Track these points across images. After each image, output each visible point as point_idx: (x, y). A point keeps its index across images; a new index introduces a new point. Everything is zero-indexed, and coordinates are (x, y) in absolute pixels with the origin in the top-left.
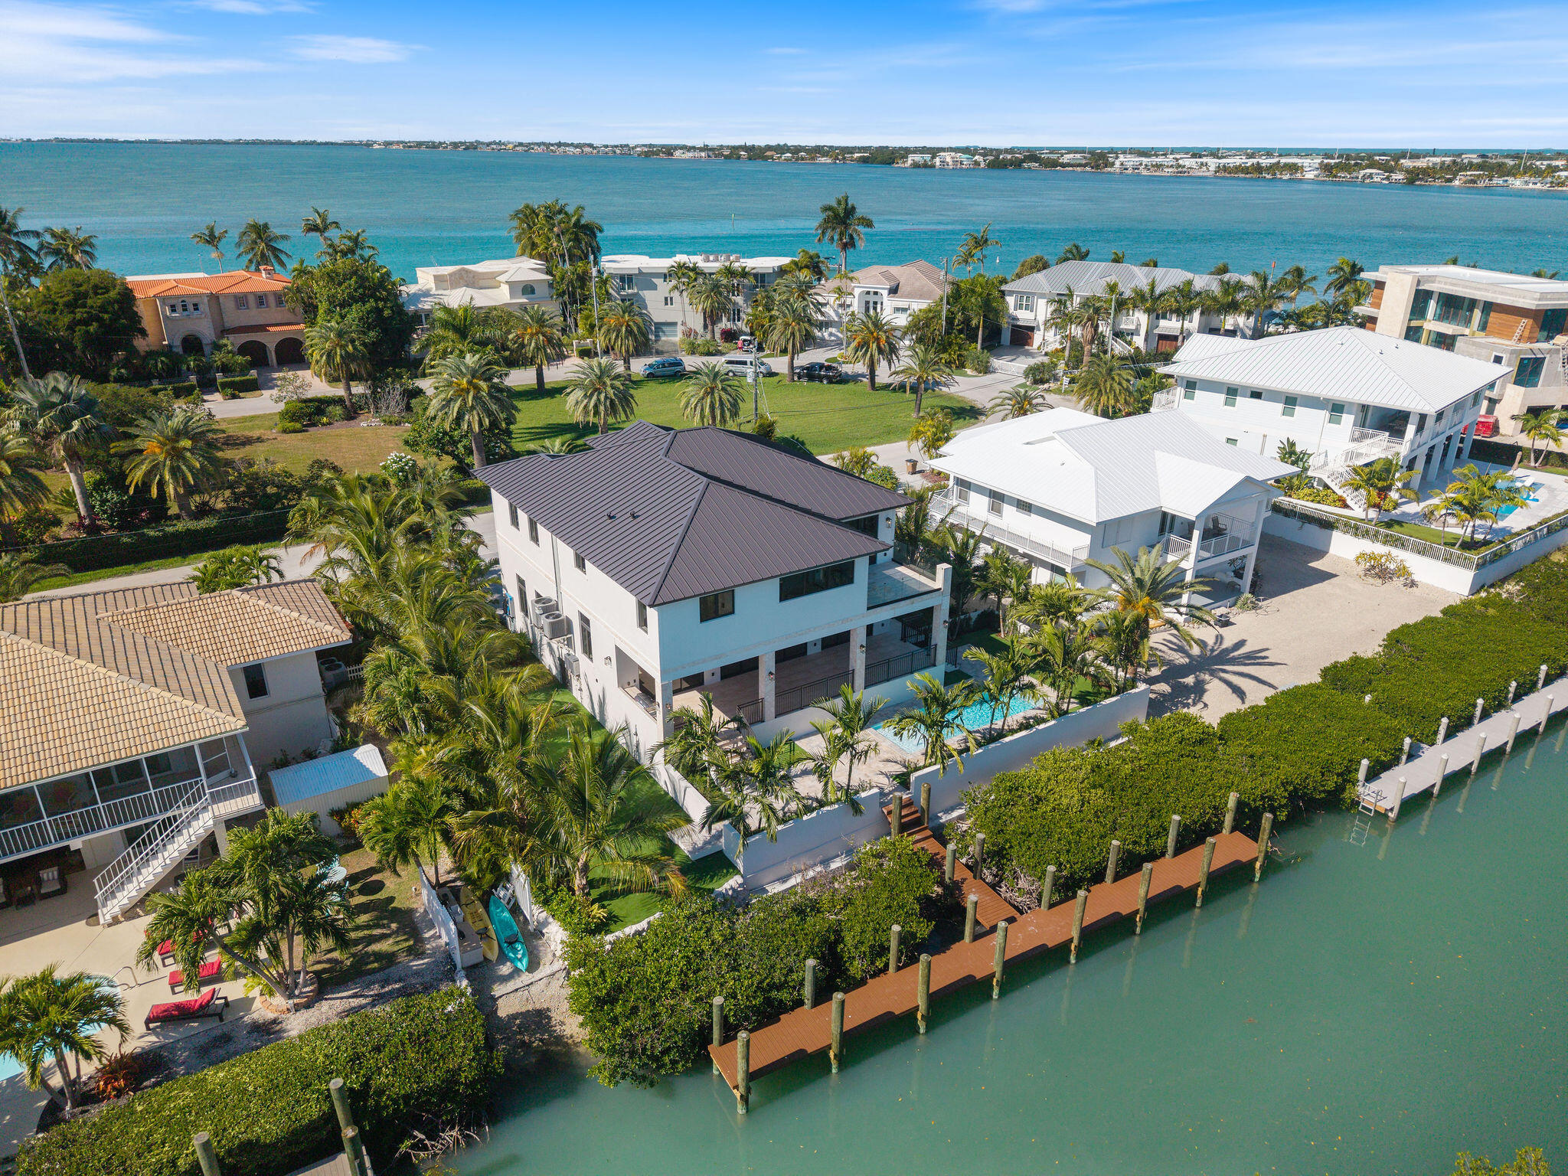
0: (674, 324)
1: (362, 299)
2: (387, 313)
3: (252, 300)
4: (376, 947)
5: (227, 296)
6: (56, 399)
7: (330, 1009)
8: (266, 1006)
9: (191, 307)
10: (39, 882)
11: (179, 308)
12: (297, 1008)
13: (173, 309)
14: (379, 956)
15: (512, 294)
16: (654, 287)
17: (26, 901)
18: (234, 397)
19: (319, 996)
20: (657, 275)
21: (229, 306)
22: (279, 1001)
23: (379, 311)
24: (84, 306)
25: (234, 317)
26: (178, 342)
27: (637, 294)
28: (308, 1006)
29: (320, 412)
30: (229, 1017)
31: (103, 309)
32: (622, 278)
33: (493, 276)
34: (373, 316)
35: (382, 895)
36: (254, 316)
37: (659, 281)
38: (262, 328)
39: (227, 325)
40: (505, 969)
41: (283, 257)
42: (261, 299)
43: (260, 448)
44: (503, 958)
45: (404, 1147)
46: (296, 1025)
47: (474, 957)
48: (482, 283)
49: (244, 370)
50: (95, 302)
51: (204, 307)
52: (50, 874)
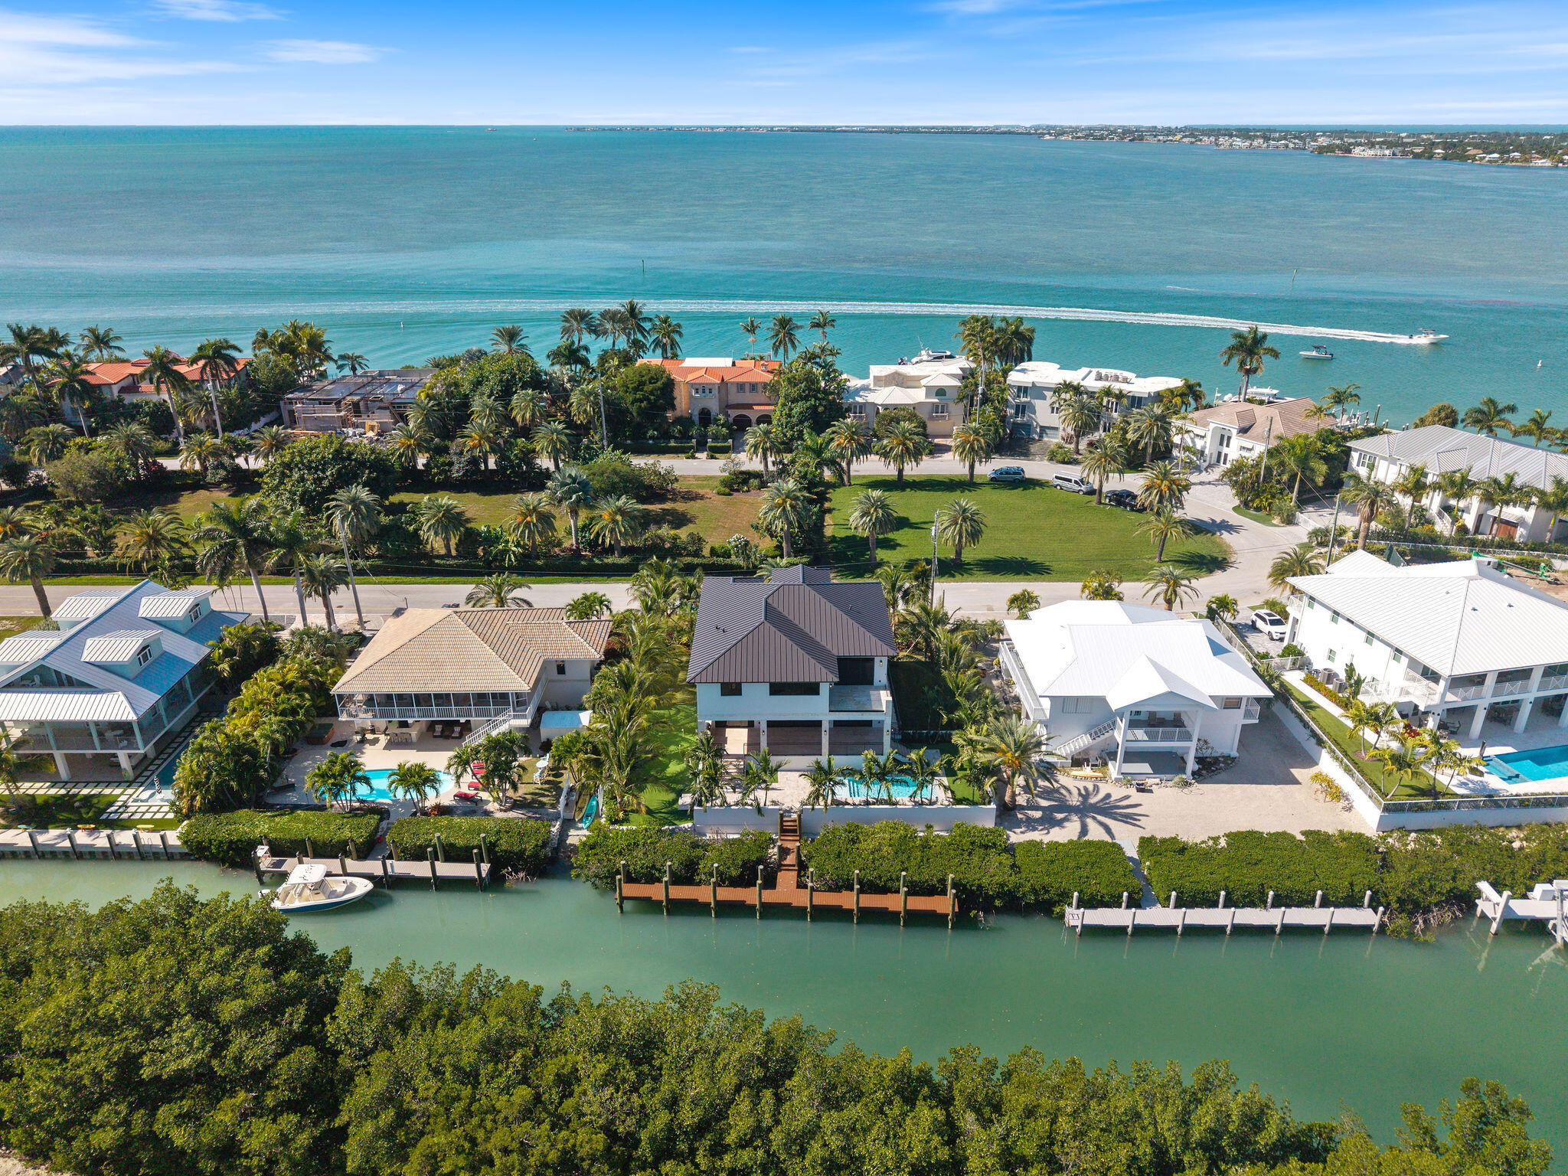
0: (1056, 429)
1: (806, 398)
2: (821, 409)
3: (747, 388)
4: (541, 799)
5: (732, 383)
6: (569, 481)
7: (512, 814)
8: (493, 806)
9: (707, 391)
10: (453, 731)
11: (700, 391)
12: (501, 810)
13: (697, 391)
14: (540, 802)
15: (927, 396)
16: (1044, 398)
17: (448, 737)
18: (712, 457)
19: (511, 809)
20: (1048, 389)
21: (733, 390)
22: (496, 806)
23: (815, 407)
24: (642, 390)
25: (735, 398)
26: (696, 413)
27: (1029, 402)
28: (505, 811)
29: (745, 482)
30: (480, 805)
31: (652, 393)
32: (1019, 388)
33: (919, 379)
34: (810, 411)
35: (558, 780)
36: (747, 397)
37: (1049, 394)
38: (749, 406)
39: (730, 403)
40: (580, 825)
41: (796, 342)
42: (754, 387)
43: (698, 504)
44: (581, 821)
45: (504, 871)
46: (499, 815)
47: (570, 816)
48: (910, 384)
49: (725, 439)
50: (649, 387)
51: (715, 391)
52: (457, 729)
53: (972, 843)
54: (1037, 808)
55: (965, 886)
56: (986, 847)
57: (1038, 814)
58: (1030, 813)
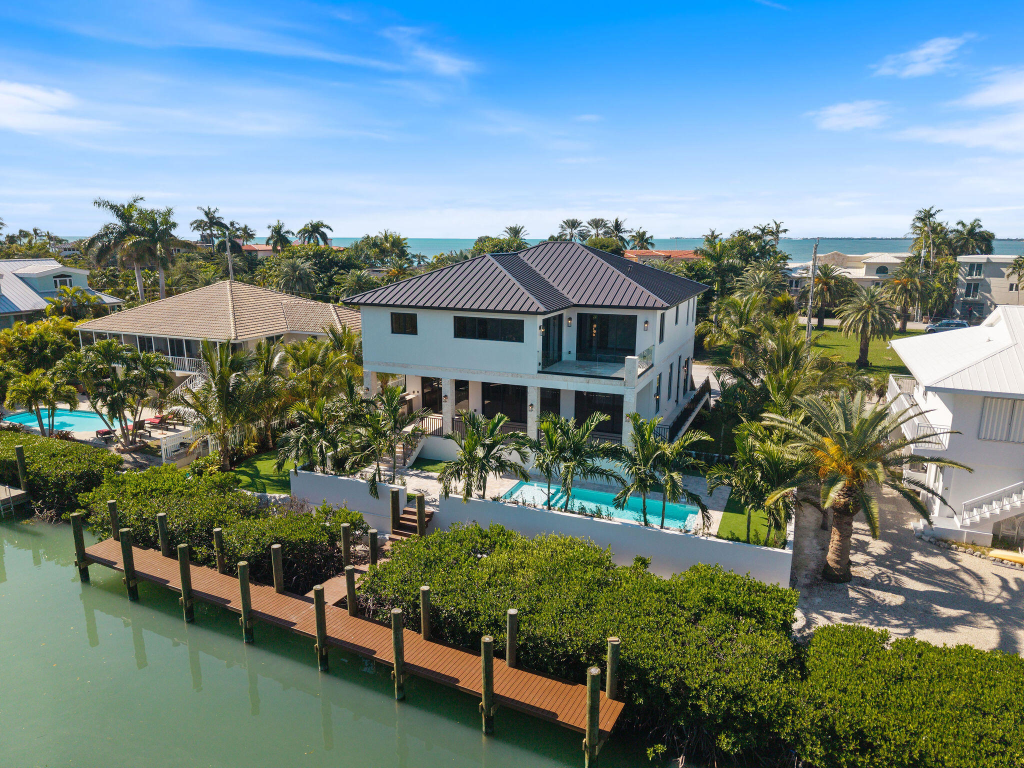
15: (868, 273)
27: (983, 280)
32: (972, 267)
33: (860, 259)
48: (851, 264)
53: (709, 601)
54: (898, 590)
55: (643, 673)
56: (738, 612)
57: (896, 600)
58: (878, 593)
